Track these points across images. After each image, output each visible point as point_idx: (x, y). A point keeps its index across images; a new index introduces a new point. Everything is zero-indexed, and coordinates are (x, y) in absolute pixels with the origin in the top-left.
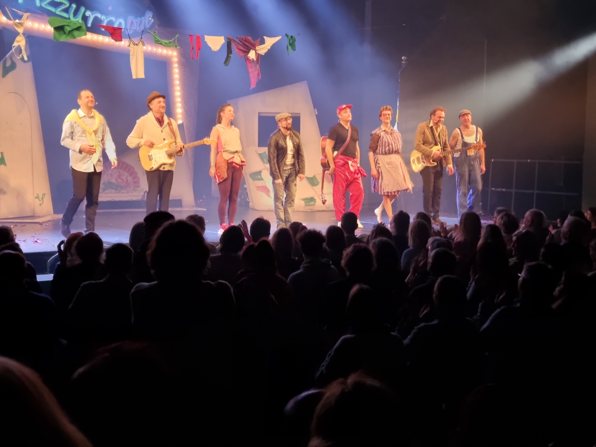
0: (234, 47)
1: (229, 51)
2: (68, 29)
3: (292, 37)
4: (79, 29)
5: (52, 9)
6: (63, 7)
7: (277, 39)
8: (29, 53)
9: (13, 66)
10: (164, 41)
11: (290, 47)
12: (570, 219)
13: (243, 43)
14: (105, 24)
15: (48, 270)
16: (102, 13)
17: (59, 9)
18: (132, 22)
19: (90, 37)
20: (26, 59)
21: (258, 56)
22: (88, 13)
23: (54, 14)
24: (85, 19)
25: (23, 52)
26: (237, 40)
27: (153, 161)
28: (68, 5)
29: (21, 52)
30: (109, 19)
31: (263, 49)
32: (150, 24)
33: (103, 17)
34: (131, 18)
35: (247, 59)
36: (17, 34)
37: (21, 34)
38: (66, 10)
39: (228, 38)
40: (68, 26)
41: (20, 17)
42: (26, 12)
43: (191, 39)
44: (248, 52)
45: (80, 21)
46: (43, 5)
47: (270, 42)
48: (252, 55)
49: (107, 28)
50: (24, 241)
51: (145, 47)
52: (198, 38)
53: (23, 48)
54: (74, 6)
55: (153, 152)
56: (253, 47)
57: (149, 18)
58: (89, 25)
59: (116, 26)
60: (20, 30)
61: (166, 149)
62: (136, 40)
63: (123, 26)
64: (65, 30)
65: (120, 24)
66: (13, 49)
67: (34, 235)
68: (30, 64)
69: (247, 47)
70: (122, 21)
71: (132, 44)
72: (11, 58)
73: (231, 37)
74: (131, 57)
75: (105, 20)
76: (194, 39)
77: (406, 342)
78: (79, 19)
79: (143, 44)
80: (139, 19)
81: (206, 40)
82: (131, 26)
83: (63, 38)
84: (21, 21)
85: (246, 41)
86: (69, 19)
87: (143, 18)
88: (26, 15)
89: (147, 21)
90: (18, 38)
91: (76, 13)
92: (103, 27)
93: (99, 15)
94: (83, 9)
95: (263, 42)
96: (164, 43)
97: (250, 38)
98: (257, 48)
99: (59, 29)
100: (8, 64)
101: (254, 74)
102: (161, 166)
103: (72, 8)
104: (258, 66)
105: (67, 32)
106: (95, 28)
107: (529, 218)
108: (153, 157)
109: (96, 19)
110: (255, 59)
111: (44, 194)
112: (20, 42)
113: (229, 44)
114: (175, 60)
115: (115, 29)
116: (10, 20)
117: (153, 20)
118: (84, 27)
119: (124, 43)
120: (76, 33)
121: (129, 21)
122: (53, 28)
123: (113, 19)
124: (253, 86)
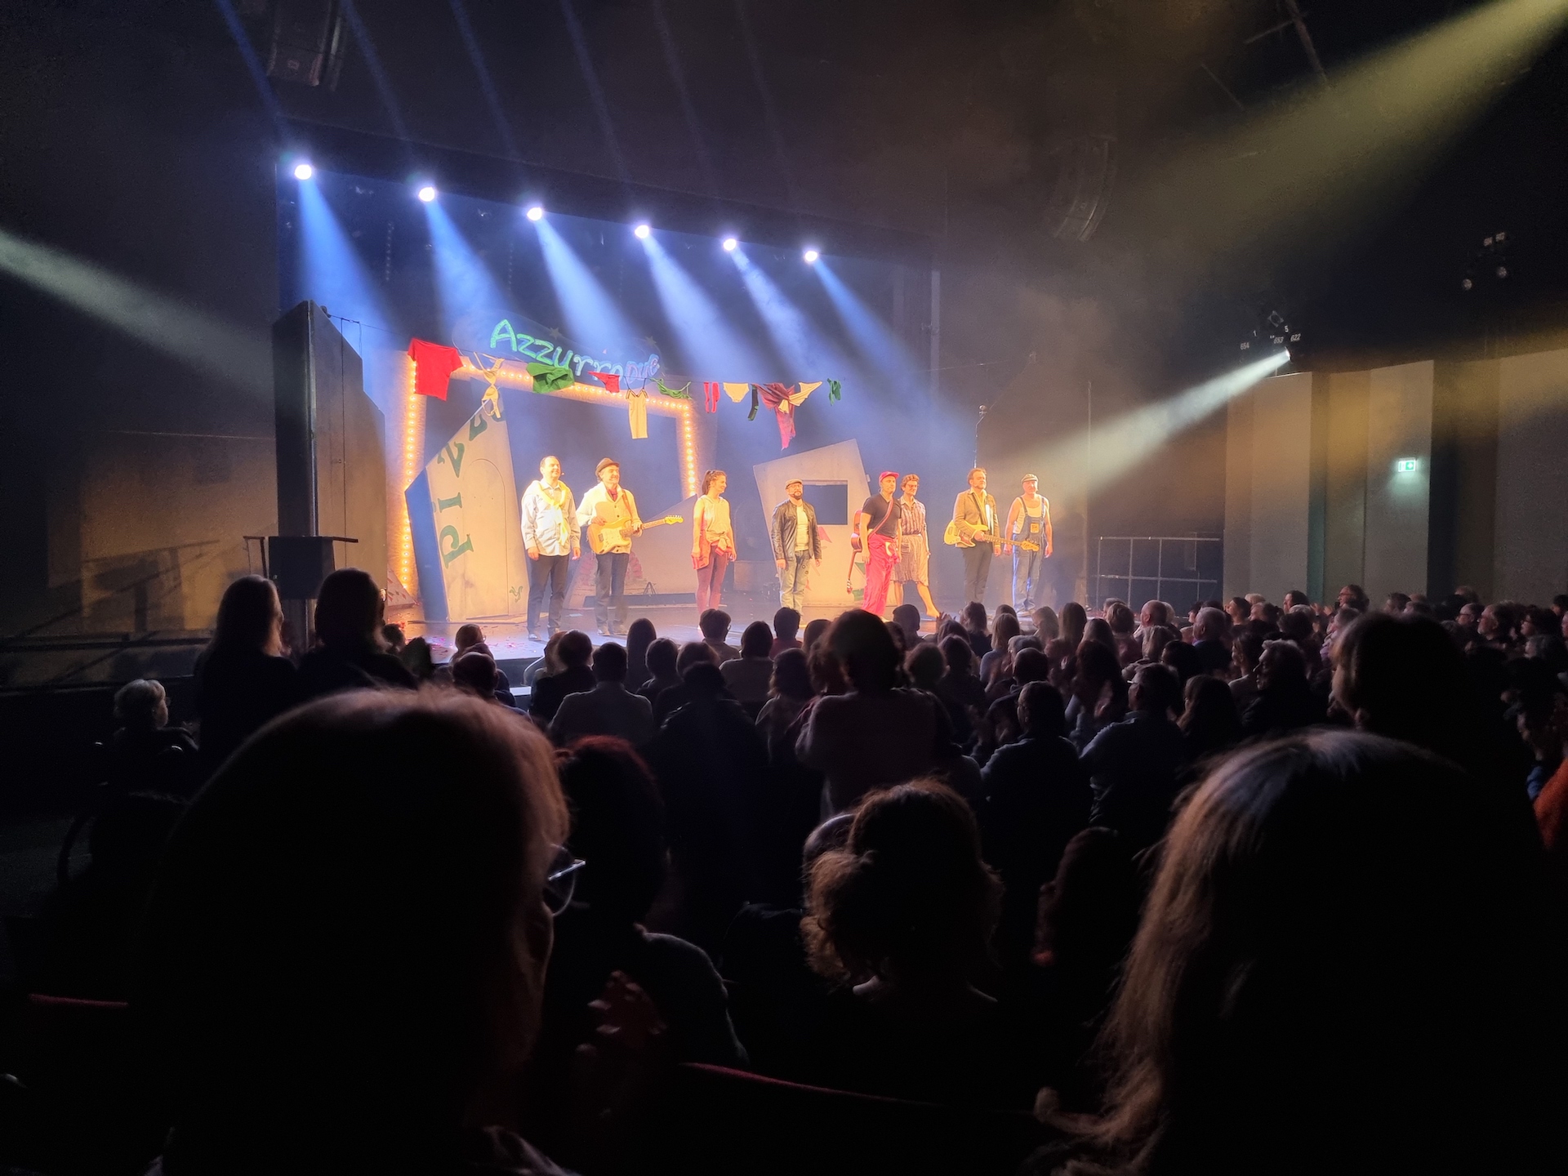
0: (760, 396)
1: (755, 401)
2: (550, 378)
3: (835, 382)
4: (564, 377)
5: (533, 355)
6: (546, 352)
7: (817, 385)
8: (502, 409)
9: (483, 425)
10: (672, 391)
11: (832, 396)
12: (1204, 611)
13: (773, 392)
14: (598, 371)
15: (525, 681)
16: (594, 359)
17: (541, 355)
18: (633, 369)
19: (577, 390)
20: (499, 416)
21: (793, 408)
22: (577, 359)
23: (535, 361)
24: (573, 365)
25: (496, 408)
26: (765, 388)
27: (604, 542)
28: (552, 349)
29: (492, 408)
30: (602, 366)
31: (798, 399)
32: (656, 370)
33: (596, 364)
34: (631, 364)
35: (778, 412)
36: (489, 385)
37: (493, 386)
38: (550, 356)
39: (753, 386)
40: (551, 374)
41: (491, 365)
42: (499, 358)
43: (707, 387)
44: (778, 403)
45: (567, 368)
46: (521, 349)
47: (806, 390)
48: (784, 406)
49: (599, 376)
50: (496, 646)
51: (648, 400)
52: (715, 386)
53: (495, 403)
54: (559, 350)
55: (604, 531)
56: (786, 396)
57: (653, 363)
58: (578, 374)
59: (612, 373)
60: (492, 381)
61: (620, 528)
62: (637, 391)
63: (621, 374)
64: (548, 380)
65: (617, 370)
66: (483, 404)
67: (508, 638)
68: (504, 423)
69: (777, 396)
70: (619, 367)
71: (631, 395)
72: (480, 416)
73: (756, 384)
74: (630, 412)
75: (598, 367)
76: (711, 386)
77: (985, 770)
78: (566, 366)
79: (646, 395)
80: (641, 365)
81: (725, 389)
82: (631, 374)
83: (545, 390)
84: (493, 369)
85: (776, 389)
86: (553, 365)
87: (646, 363)
88: (499, 361)
89: (651, 367)
90: (489, 391)
91: (561, 358)
92: (596, 374)
93: (590, 361)
94: (570, 354)
95: (797, 390)
96: (672, 394)
97: (781, 385)
98: (791, 398)
99: (540, 378)
100: (477, 424)
101: (787, 430)
102: (614, 548)
103: (557, 352)
104: (791, 421)
105: (549, 381)
106: (585, 378)
107: (1148, 613)
108: (604, 537)
109: (587, 364)
110: (788, 412)
111: (521, 587)
112: (491, 395)
113: (754, 394)
114: (687, 415)
115: (610, 377)
116: (480, 368)
117: (658, 366)
118: (572, 376)
119: (619, 396)
120: (561, 383)
121: (629, 369)
122: (532, 378)
123: (609, 365)
124: (785, 446)
